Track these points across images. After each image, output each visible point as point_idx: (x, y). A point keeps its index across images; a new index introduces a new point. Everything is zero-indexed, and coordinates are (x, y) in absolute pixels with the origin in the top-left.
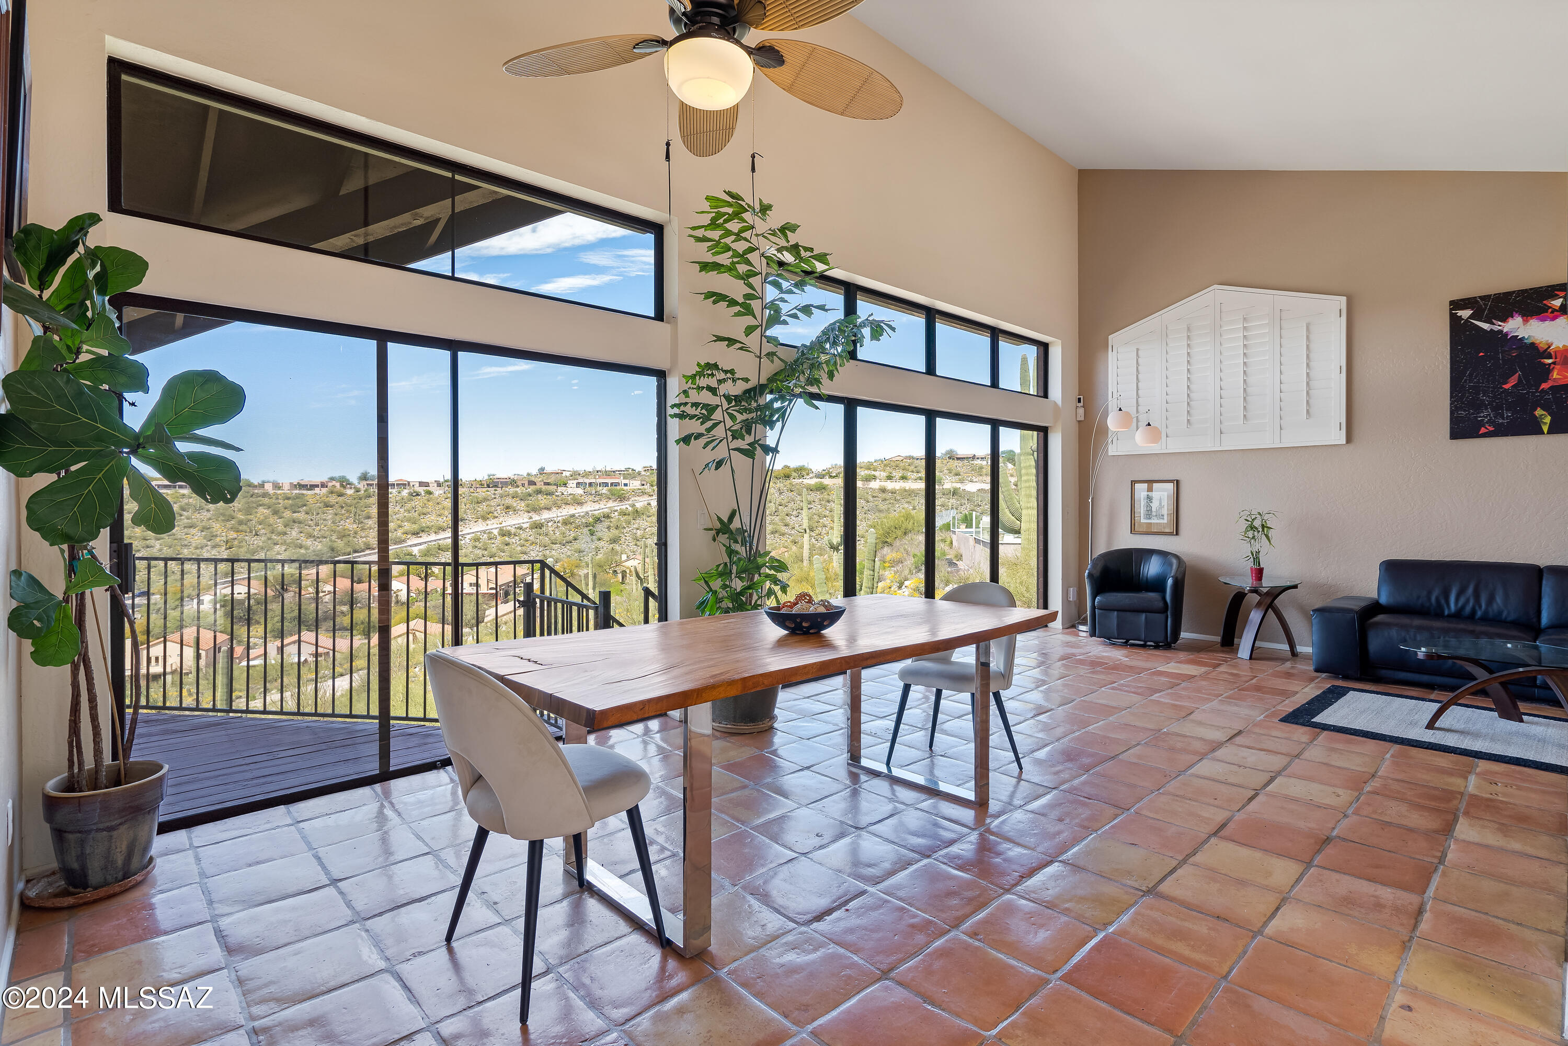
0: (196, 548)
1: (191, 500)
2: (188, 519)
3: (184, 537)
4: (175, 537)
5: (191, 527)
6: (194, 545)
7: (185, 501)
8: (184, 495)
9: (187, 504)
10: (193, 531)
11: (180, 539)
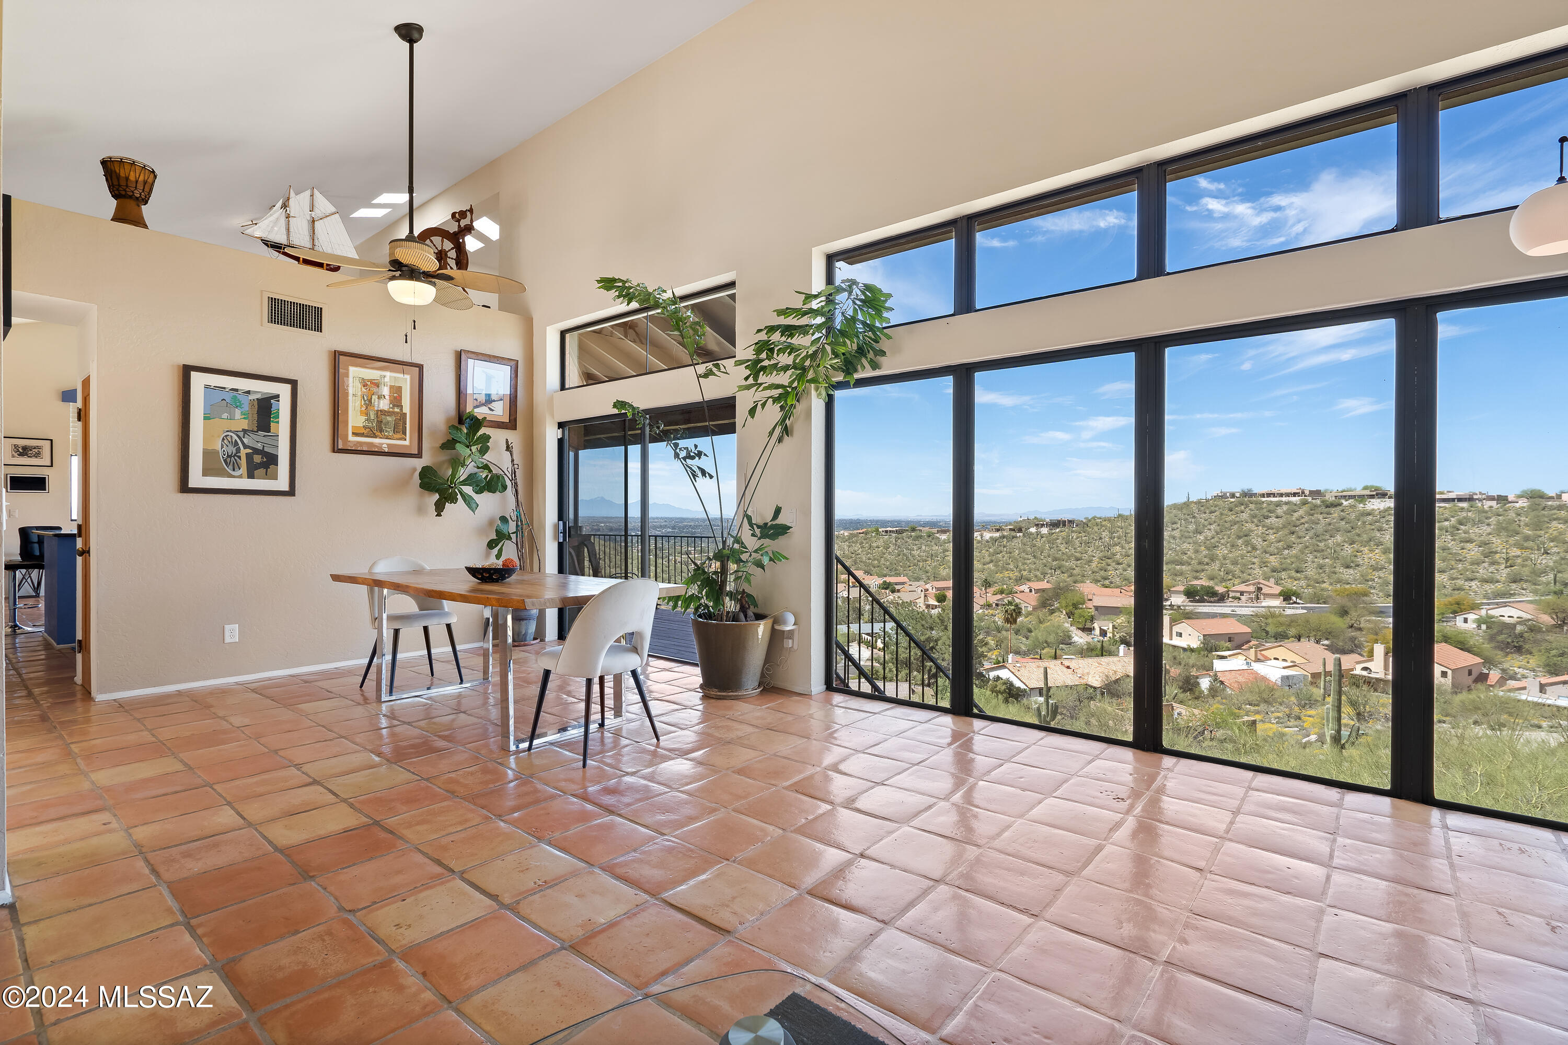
0: (1472, 564)
1: (1470, 514)
2: (1465, 533)
3: (1460, 552)
4: (1451, 551)
5: (1468, 542)
6: (1469, 560)
7: (1464, 514)
8: (1463, 508)
9: (1464, 518)
10: (1469, 546)
11: (1455, 553)
